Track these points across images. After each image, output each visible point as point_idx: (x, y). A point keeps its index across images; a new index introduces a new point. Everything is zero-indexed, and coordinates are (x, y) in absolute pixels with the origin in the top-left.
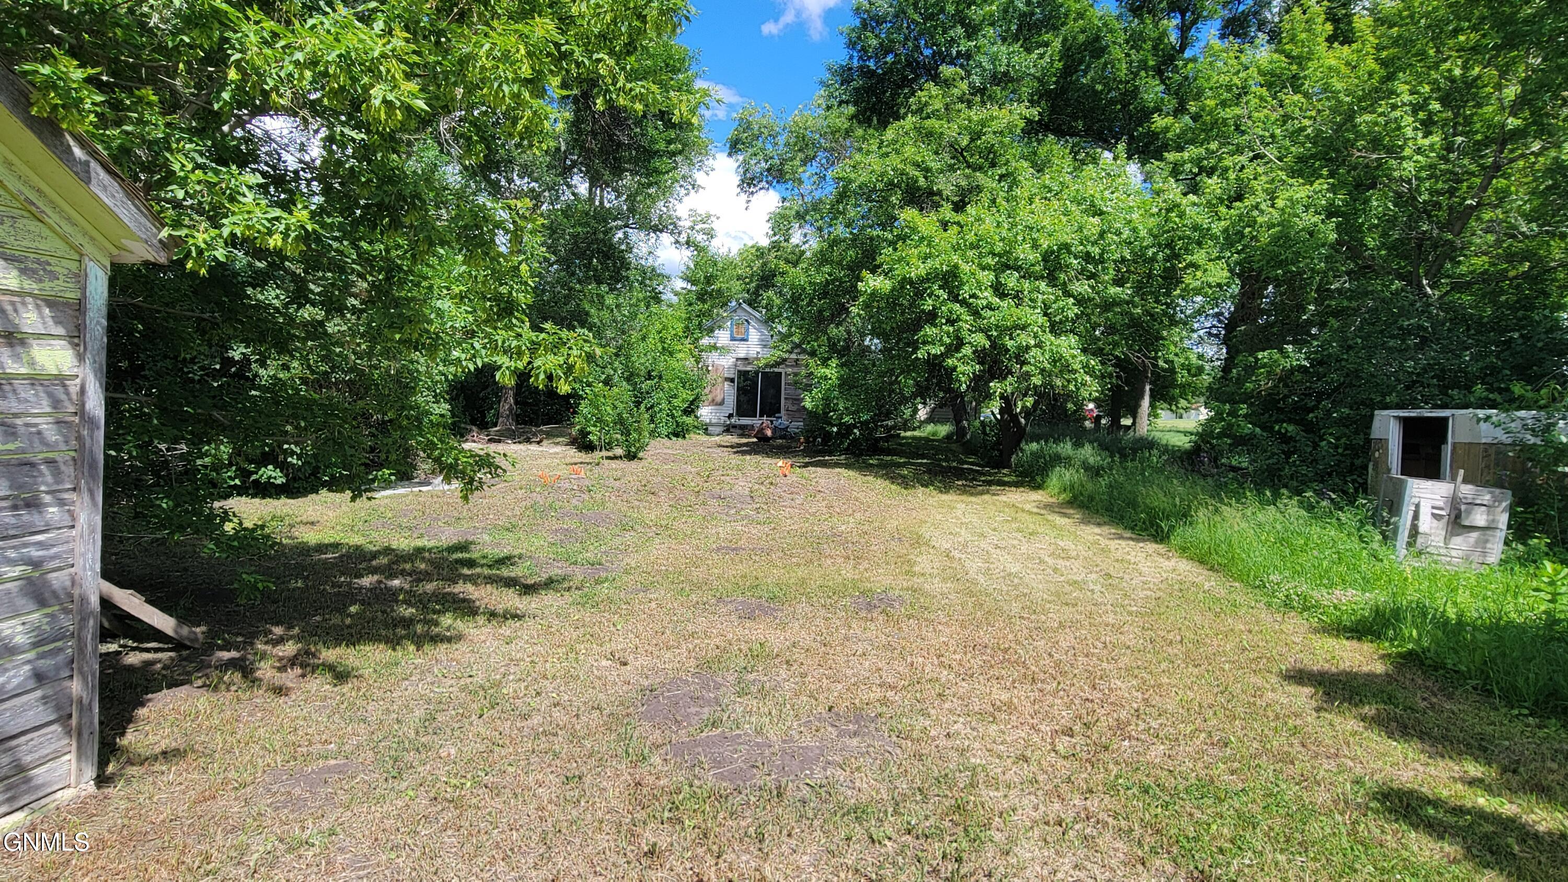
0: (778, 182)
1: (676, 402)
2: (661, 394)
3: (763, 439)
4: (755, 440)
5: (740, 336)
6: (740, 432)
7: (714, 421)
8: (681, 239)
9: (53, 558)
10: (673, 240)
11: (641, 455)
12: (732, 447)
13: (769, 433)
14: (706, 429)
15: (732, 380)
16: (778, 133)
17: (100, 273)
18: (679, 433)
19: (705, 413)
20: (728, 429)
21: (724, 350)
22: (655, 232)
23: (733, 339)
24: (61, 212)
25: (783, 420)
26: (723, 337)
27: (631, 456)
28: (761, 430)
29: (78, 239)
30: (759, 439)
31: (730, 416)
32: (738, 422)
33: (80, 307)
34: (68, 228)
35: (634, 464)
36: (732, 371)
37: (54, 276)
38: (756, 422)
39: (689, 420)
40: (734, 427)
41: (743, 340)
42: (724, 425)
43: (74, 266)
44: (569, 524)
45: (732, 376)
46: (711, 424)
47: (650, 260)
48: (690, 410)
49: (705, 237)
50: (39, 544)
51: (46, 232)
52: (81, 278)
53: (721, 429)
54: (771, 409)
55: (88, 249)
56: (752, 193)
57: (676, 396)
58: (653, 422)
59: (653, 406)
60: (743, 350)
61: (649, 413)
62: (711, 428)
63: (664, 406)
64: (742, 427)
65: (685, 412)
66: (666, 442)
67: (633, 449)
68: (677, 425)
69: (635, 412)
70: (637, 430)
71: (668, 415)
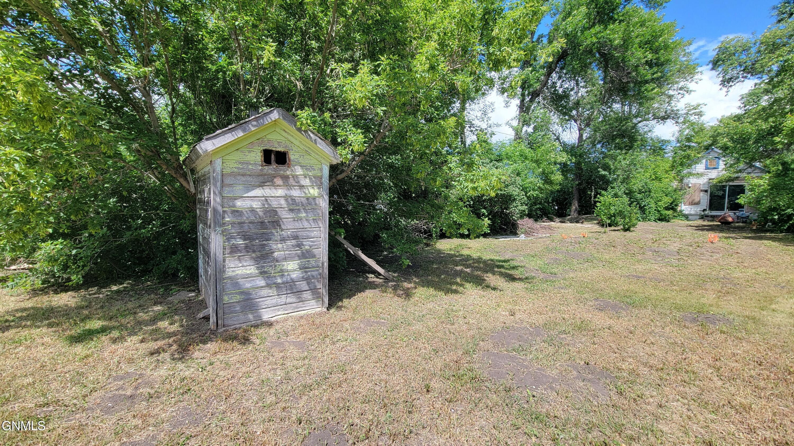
0: (752, 75)
1: (660, 203)
2: (651, 200)
3: (724, 223)
4: (719, 223)
5: (712, 167)
6: (711, 219)
7: (693, 213)
8: (679, 121)
9: (315, 245)
10: (674, 122)
11: (632, 229)
13: (730, 220)
14: (688, 217)
15: (706, 191)
16: (750, 47)
17: (327, 168)
18: (662, 219)
20: (702, 217)
21: (699, 175)
22: (662, 120)
23: (707, 168)
24: (315, 152)
25: (743, 213)
26: (699, 167)
27: (627, 230)
28: (724, 218)
29: (320, 159)
30: (722, 223)
31: (704, 210)
32: (710, 214)
33: (321, 178)
34: (317, 156)
35: (627, 233)
36: (706, 186)
37: (314, 170)
38: (723, 213)
40: (707, 216)
41: (714, 168)
42: (699, 215)
43: (320, 166)
44: (560, 256)
45: (706, 189)
46: (691, 215)
47: (649, 134)
48: (671, 207)
49: (696, 117)
50: (312, 241)
51: (312, 158)
52: (321, 170)
53: (698, 217)
55: (323, 161)
56: (731, 86)
57: (660, 201)
58: (644, 214)
59: (645, 206)
60: (713, 174)
61: (642, 209)
62: (690, 217)
63: (653, 205)
64: (712, 216)
65: (667, 209)
66: (654, 223)
67: (627, 226)
68: (661, 215)
69: (629, 209)
70: (629, 217)
71: (655, 210)
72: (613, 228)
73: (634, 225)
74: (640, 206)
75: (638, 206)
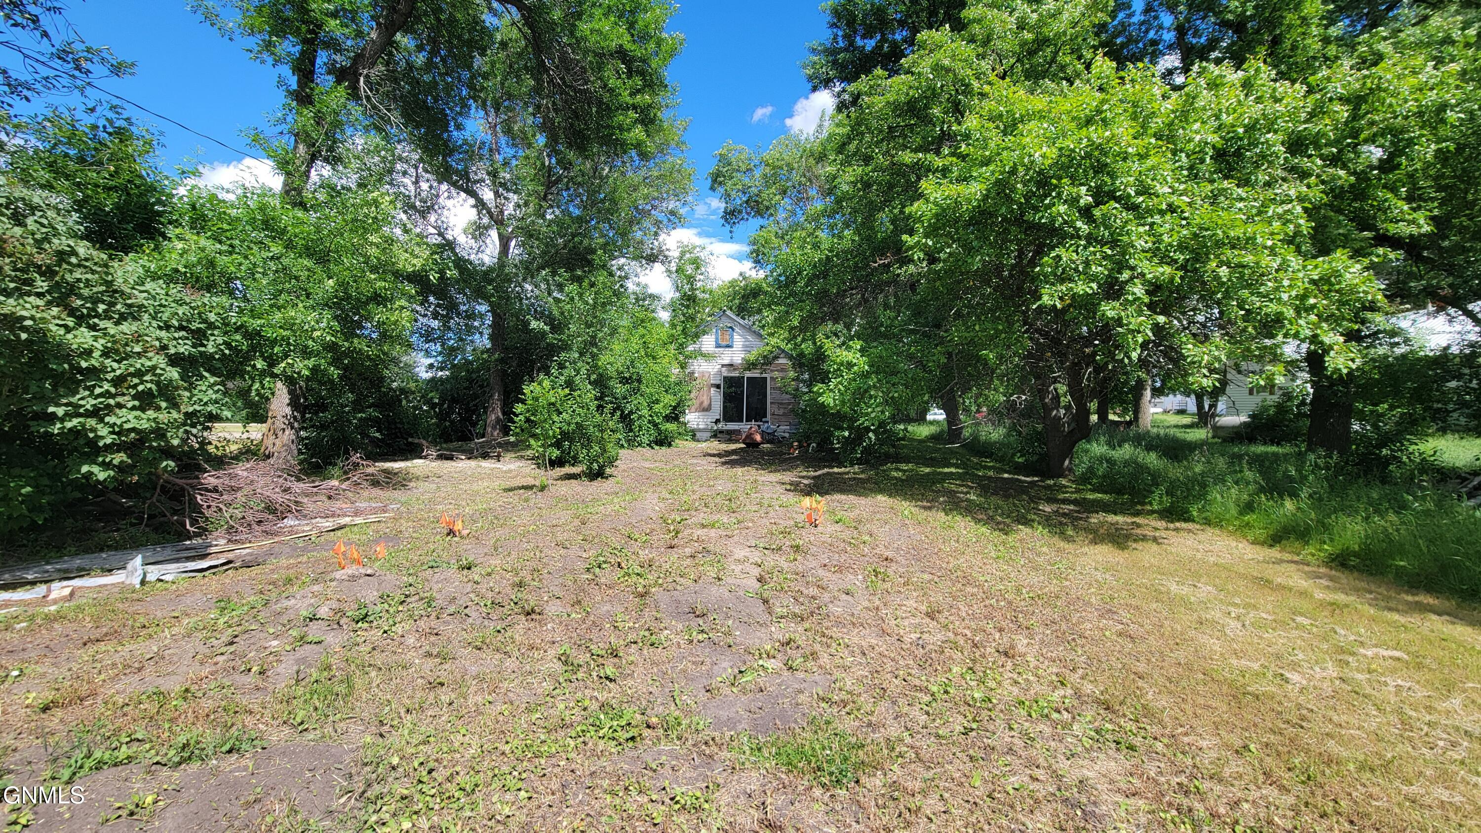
1: (657, 408)
2: (641, 399)
3: (751, 444)
4: (743, 446)
5: (724, 343)
6: (728, 438)
7: (701, 427)
8: (670, 268)
11: (608, 471)
12: (719, 455)
13: (758, 438)
14: (694, 435)
15: (718, 386)
18: (663, 441)
19: (693, 419)
20: (716, 435)
21: (709, 357)
22: (648, 262)
23: (718, 346)
25: (769, 425)
26: (708, 342)
27: (596, 474)
28: (750, 436)
30: (748, 445)
31: (717, 421)
32: (725, 428)
35: (598, 484)
36: (718, 377)
38: (744, 427)
39: (671, 427)
40: (721, 432)
41: (728, 346)
42: (711, 430)
45: (718, 382)
46: (700, 430)
48: (674, 416)
53: (709, 434)
54: (758, 413)
56: (734, 224)
57: (657, 402)
58: (631, 430)
59: (631, 413)
60: (728, 356)
61: (626, 419)
62: (698, 435)
63: (645, 412)
64: (729, 432)
65: (668, 419)
66: (647, 451)
67: (595, 466)
68: (660, 432)
69: (598, 418)
70: (601, 442)
71: (649, 422)
72: (568, 470)
73: (611, 462)
74: (623, 412)
75: (619, 413)
